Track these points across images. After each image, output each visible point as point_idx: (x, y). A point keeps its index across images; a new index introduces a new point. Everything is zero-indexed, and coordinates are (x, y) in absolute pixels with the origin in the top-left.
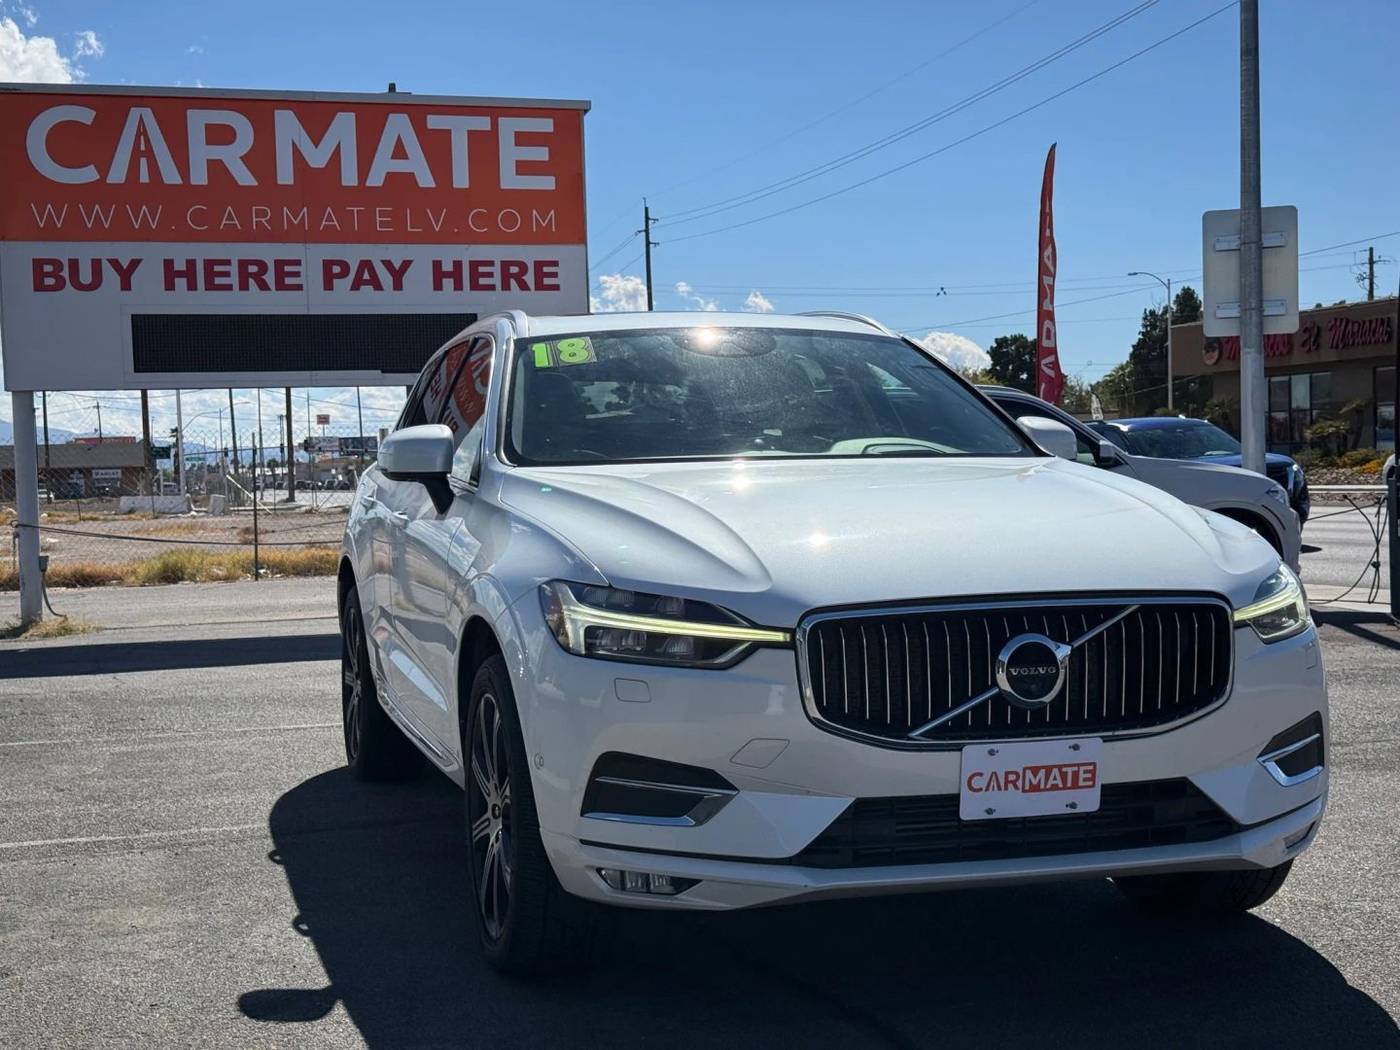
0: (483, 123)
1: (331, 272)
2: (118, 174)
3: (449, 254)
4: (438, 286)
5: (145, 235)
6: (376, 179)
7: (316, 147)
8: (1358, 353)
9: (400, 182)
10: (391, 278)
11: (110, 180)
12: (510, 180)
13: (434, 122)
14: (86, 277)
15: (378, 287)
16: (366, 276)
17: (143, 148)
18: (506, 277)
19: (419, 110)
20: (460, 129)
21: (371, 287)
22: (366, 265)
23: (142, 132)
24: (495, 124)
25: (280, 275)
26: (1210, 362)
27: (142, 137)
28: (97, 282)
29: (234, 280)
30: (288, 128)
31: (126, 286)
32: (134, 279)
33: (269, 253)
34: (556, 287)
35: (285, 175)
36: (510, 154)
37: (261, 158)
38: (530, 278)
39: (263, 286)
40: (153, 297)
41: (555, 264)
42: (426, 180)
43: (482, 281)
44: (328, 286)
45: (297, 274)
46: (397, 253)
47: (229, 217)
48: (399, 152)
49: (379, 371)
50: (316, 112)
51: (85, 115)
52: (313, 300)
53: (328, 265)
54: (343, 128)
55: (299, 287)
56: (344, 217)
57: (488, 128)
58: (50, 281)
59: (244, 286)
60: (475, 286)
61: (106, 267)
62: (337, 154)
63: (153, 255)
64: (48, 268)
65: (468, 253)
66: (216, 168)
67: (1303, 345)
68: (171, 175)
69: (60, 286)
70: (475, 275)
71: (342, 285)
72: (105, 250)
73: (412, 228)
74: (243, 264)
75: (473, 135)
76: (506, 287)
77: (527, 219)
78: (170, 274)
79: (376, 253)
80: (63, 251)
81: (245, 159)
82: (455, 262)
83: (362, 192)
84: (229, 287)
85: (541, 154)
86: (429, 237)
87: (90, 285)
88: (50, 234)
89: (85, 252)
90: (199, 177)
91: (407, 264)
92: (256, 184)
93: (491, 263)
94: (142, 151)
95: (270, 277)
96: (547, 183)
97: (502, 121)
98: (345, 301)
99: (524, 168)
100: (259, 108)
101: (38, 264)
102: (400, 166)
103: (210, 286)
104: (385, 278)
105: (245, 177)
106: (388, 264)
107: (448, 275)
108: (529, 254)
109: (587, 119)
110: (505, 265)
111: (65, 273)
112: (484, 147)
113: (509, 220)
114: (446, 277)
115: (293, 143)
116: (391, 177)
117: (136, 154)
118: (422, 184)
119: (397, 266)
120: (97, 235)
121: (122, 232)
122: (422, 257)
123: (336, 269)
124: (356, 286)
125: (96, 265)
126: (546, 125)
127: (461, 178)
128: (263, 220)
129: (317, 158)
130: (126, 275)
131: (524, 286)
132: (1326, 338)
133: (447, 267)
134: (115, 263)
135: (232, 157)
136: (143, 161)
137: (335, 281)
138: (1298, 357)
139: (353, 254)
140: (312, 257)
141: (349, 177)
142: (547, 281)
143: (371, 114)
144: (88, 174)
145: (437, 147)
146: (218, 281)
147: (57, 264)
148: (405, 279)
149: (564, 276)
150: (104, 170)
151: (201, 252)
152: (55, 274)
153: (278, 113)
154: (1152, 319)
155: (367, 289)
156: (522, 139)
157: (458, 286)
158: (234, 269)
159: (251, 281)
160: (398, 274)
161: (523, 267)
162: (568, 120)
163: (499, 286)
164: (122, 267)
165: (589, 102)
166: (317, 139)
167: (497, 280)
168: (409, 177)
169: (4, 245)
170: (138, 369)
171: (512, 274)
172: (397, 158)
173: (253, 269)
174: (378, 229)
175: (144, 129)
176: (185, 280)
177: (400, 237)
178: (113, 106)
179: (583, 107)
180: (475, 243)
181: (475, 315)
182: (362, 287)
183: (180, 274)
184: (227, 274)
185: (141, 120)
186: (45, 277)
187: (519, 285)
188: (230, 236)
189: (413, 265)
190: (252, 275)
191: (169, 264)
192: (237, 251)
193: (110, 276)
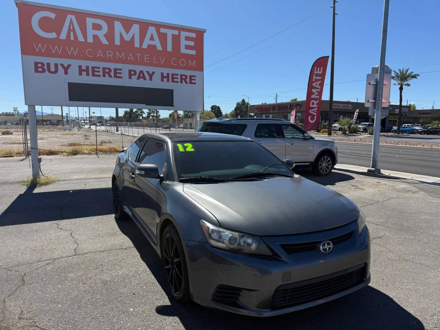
0: (176, 32)
1: (131, 74)
2: (63, 36)
3: (166, 71)
4: (162, 80)
5: (72, 57)
6: (145, 46)
7: (127, 34)
8: (281, 111)
9: (152, 48)
10: (149, 77)
11: (60, 38)
12: (183, 50)
13: (163, 30)
14: (53, 69)
15: (145, 79)
16: (141, 76)
17: (72, 28)
18: (182, 79)
19: (158, 26)
20: (170, 33)
21: (143, 79)
22: (141, 72)
23: (71, 23)
24: (179, 33)
25: (115, 73)
26: (256, 111)
27: (71, 25)
28: (56, 71)
29: (101, 73)
30: (118, 26)
31: (66, 73)
32: (69, 71)
33: (112, 66)
34: (195, 83)
35: (117, 42)
36: (184, 43)
37: (110, 35)
38: (188, 80)
39: (110, 76)
40: (75, 77)
41: (195, 76)
42: (159, 48)
43: (175, 80)
44: (130, 78)
45: (121, 73)
46: (151, 69)
47: (100, 54)
48: (152, 38)
49: (145, 105)
50: (127, 23)
51: (52, 16)
52: (125, 81)
53: (130, 71)
54: (135, 29)
55: (121, 77)
56: (135, 57)
57: (178, 34)
58: (40, 70)
59: (104, 76)
60: (173, 81)
61: (60, 67)
62: (133, 38)
63: (75, 64)
64: (40, 65)
65: (171, 71)
66: (95, 37)
68: (81, 38)
69: (44, 71)
70: (173, 78)
71: (134, 78)
72: (59, 61)
73: (155, 62)
74: (104, 69)
75: (173, 36)
77: (188, 62)
78: (81, 71)
79: (145, 69)
80: (44, 60)
81: (105, 36)
82: (167, 73)
83: (141, 49)
84: (99, 76)
85: (192, 43)
86: (160, 65)
87: (53, 72)
88: (40, 54)
89: (52, 61)
90: (90, 40)
91: (153, 73)
92: (108, 44)
93: (177, 75)
94: (71, 30)
95: (112, 74)
96: (193, 52)
97: (182, 32)
98: (135, 83)
99: (187, 47)
100: (110, 20)
101: (36, 64)
102: (152, 43)
103: (93, 75)
104: (147, 77)
105: (105, 41)
106: (148, 72)
107: (165, 77)
108: (188, 73)
109: (205, 34)
110: (181, 76)
111: (46, 67)
112: (176, 39)
113: (183, 62)
114: (165, 78)
115: (120, 32)
116: (149, 46)
117: (69, 31)
118: (158, 49)
119: (151, 73)
120: (57, 55)
121: (64, 55)
122: (158, 71)
123: (133, 73)
124: (138, 78)
125: (56, 65)
126: (193, 35)
127: (170, 48)
128: (110, 55)
129: (127, 38)
130: (66, 69)
131: (186, 82)
132: (276, 108)
133: (165, 75)
134: (62, 65)
135: (101, 34)
136: (72, 33)
137: (132, 76)
138: (271, 111)
139: (138, 68)
140: (125, 68)
141: (137, 45)
142: (193, 81)
143: (144, 25)
144: (53, 35)
145: (163, 38)
146: (96, 73)
147: (43, 64)
148: (153, 77)
149: (197, 80)
150: (59, 34)
151: (91, 64)
152: (42, 67)
153: (115, 22)
154: (238, 104)
155: (142, 80)
156: (187, 38)
157: (168, 81)
158: (101, 70)
159: (106, 74)
160: (151, 76)
161: (186, 76)
162: (200, 33)
163: (179, 82)
164: (65, 67)
165: (206, 30)
166: (127, 32)
167: (179, 80)
168: (155, 46)
169: (24, 56)
170: (70, 100)
171: (183, 79)
172: (151, 40)
173: (107, 70)
174: (145, 61)
175: (72, 22)
176: (85, 72)
177: (151, 64)
178: (62, 13)
179: (204, 31)
180: (173, 68)
181: (173, 90)
182: (140, 79)
183: (84, 70)
184: (99, 72)
185: (71, 19)
186: (39, 68)
187: (185, 82)
188: (100, 60)
189: (155, 73)
190: (107, 72)
191: (80, 67)
192: (102, 65)
193: (61, 69)
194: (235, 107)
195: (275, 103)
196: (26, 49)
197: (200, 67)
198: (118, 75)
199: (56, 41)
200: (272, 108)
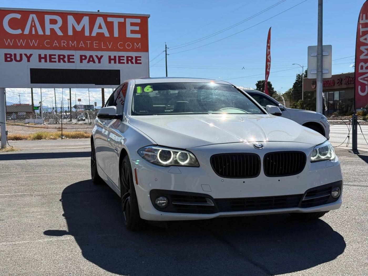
0: (122, 20)
1: (82, 58)
2: (27, 32)
3: (113, 54)
4: (110, 62)
5: (33, 48)
6: (94, 34)
7: (78, 25)
9: (100, 35)
10: (98, 60)
11: (24, 33)
12: (129, 35)
13: (109, 19)
14: (18, 58)
15: (94, 62)
16: (91, 59)
17: (33, 25)
19: (105, 16)
20: (116, 21)
21: (92, 62)
22: (91, 56)
23: (33, 21)
24: (125, 20)
25: (69, 59)
26: (313, 88)
27: (33, 22)
28: (21, 60)
29: (57, 60)
30: (71, 20)
31: (29, 61)
32: (31, 59)
33: (66, 53)
34: (141, 63)
35: (70, 33)
36: (129, 28)
37: (64, 28)
38: (134, 61)
39: (64, 62)
40: (36, 64)
41: (140, 57)
42: (107, 35)
43: (122, 61)
44: (81, 62)
45: (73, 59)
46: (99, 54)
47: (56, 43)
48: (100, 27)
49: (94, 84)
50: (78, 16)
51: (18, 16)
52: (77, 65)
53: (81, 56)
54: (85, 21)
55: (73, 62)
56: (86, 44)
58: (9, 59)
59: (59, 62)
60: (119, 63)
61: (24, 56)
62: (83, 28)
63: (35, 53)
64: (8, 56)
65: (117, 54)
66: (52, 30)
67: (338, 83)
68: (40, 32)
69: (11, 60)
70: (120, 60)
71: (85, 62)
72: (23, 51)
73: (103, 47)
74: (59, 56)
75: (119, 23)
76: (128, 63)
77: (133, 45)
78: (40, 58)
79: (94, 53)
80: (12, 51)
81: (60, 28)
82: (114, 56)
83: (90, 38)
84: (55, 62)
85: (137, 28)
86: (107, 50)
87: (19, 60)
88: (9, 47)
89: (18, 52)
90: (48, 33)
91: (102, 56)
92: (62, 35)
93: (124, 57)
95: (66, 59)
96: (139, 36)
97: (127, 19)
98: (86, 66)
99: (132, 32)
100: (64, 15)
101: (6, 55)
102: (100, 31)
103: (51, 61)
104: (96, 60)
105: (60, 33)
106: (97, 56)
108: (134, 54)
109: (149, 19)
110: (127, 57)
111: (13, 57)
112: (122, 26)
113: (129, 45)
114: (112, 60)
115: (73, 24)
116: (98, 34)
117: (32, 26)
119: (99, 57)
120: (21, 47)
121: (27, 47)
122: (106, 55)
123: (83, 57)
124: (88, 62)
125: (21, 55)
126: (138, 21)
127: (116, 34)
128: (64, 44)
129: (79, 28)
130: (29, 58)
131: (132, 63)
133: (112, 57)
134: (26, 55)
135: (56, 28)
136: (33, 28)
137: (83, 61)
138: (336, 86)
139: (88, 53)
140: (77, 54)
141: (87, 33)
142: (138, 62)
143: (93, 17)
144: (19, 32)
145: (110, 26)
146: (53, 60)
147: (11, 55)
148: (101, 60)
149: (143, 60)
150: (23, 30)
151: (48, 52)
152: (10, 57)
153: (68, 16)
154: (299, 76)
156: (132, 24)
157: (115, 62)
158: (57, 57)
160: (99, 59)
161: (132, 58)
162: (144, 19)
163: (126, 62)
164: (28, 56)
165: (150, 15)
168: (103, 34)
170: (31, 83)
171: (129, 60)
172: (100, 29)
173: (62, 57)
174: (95, 47)
175: (34, 20)
177: (100, 49)
178: (25, 13)
179: (149, 16)
180: (120, 51)
181: (119, 70)
182: (90, 62)
183: (43, 58)
185: (33, 18)
188: (56, 48)
189: (103, 57)
190: (62, 59)
191: (40, 55)
192: (57, 52)
193: (24, 58)
197: (145, 48)
199: (21, 36)
200: (337, 81)
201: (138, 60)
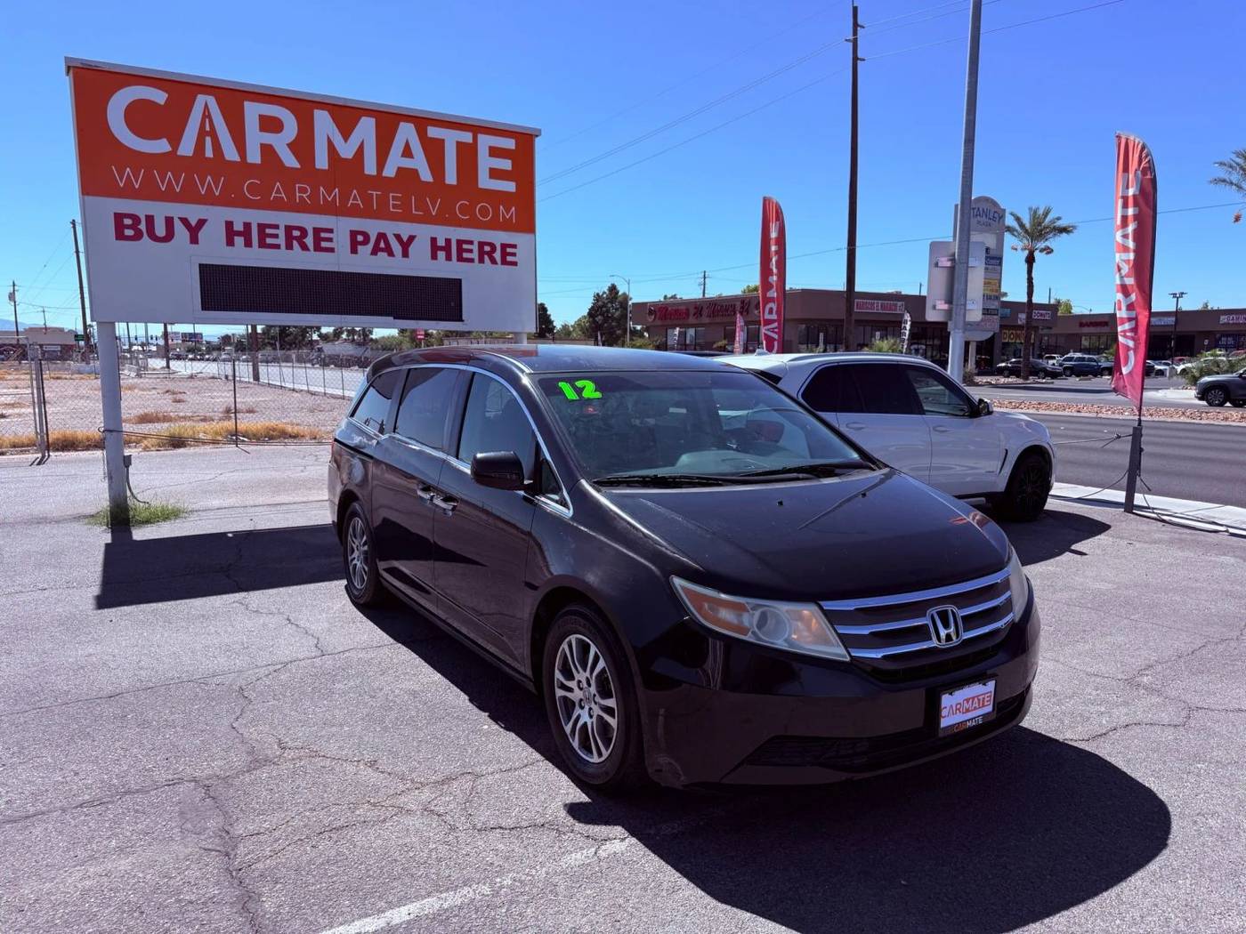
0: (467, 137)
1: (356, 240)
2: (187, 148)
3: (443, 233)
4: (434, 257)
5: (210, 200)
6: (390, 171)
7: (345, 142)
8: (718, 320)
9: (407, 175)
10: (400, 248)
11: (179, 153)
12: (485, 182)
13: (433, 132)
14: (160, 230)
15: (391, 254)
16: (382, 245)
17: (208, 129)
18: (482, 254)
19: (422, 122)
20: (451, 138)
21: (385, 254)
22: (382, 236)
23: (207, 115)
24: (475, 139)
25: (317, 240)
26: (650, 320)
27: (207, 120)
28: (170, 236)
29: (282, 241)
30: (324, 124)
31: (194, 240)
32: (201, 235)
33: (310, 221)
34: (515, 264)
35: (322, 162)
36: (485, 162)
37: (303, 145)
38: (497, 255)
39: (304, 247)
40: (216, 251)
41: (515, 246)
42: (426, 175)
43: (465, 255)
44: (354, 250)
45: (330, 240)
46: (406, 229)
47: (278, 192)
48: (407, 152)
49: (391, 318)
50: (346, 115)
51: (160, 97)
52: (341, 260)
53: (354, 234)
54: (366, 129)
56: (367, 200)
57: (471, 141)
58: (129, 232)
59: (289, 247)
60: (460, 259)
61: (178, 226)
62: (360, 151)
63: (217, 216)
64: (128, 222)
65: (456, 233)
66: (267, 150)
67: (694, 315)
68: (231, 154)
69: (138, 236)
70: (460, 251)
71: (364, 250)
72: (177, 210)
73: (416, 210)
74: (289, 229)
75: (459, 144)
76: (481, 260)
77: (496, 211)
78: (231, 233)
79: (390, 228)
80: (141, 208)
81: (290, 146)
82: (446, 240)
83: (379, 180)
84: (277, 247)
85: (506, 164)
86: (427, 219)
87: (164, 237)
88: (129, 193)
89: (160, 211)
90: (254, 157)
91: (412, 238)
92: (299, 166)
93: (471, 243)
94: (206, 132)
95: (309, 241)
96: (510, 187)
97: (480, 137)
98: (366, 263)
99: (495, 174)
100: (303, 107)
101: (119, 218)
102: (407, 163)
103: (263, 244)
104: (396, 248)
105: (290, 161)
106: (398, 237)
107: (441, 248)
109: (537, 140)
110: (482, 245)
111: (143, 226)
112: (467, 154)
113: (484, 212)
115: (328, 138)
116: (401, 171)
117: (202, 134)
118: (423, 179)
119: (405, 239)
120: (169, 196)
121: (189, 196)
122: (424, 232)
123: (360, 238)
124: (375, 252)
125: (169, 222)
126: (509, 144)
127: (451, 178)
128: (304, 195)
129: (347, 150)
130: (194, 231)
131: (493, 261)
132: (705, 312)
133: (441, 243)
134: (185, 221)
135: (281, 143)
136: (208, 140)
137: (359, 247)
138: (692, 320)
139: (373, 227)
140: (342, 227)
141: (370, 168)
142: (509, 259)
143: (388, 121)
144: (161, 146)
145: (434, 151)
146: (269, 241)
147: (136, 219)
148: (411, 249)
149: (521, 255)
150: (175, 141)
151: (255, 217)
152: (134, 226)
153: (316, 112)
154: (598, 297)
155: (382, 255)
156: (495, 152)
157: (449, 258)
158: (282, 232)
159: (295, 243)
160: (406, 245)
161: (493, 247)
162: (526, 140)
163: (476, 259)
164: (191, 225)
165: (540, 130)
166: (346, 136)
167: (475, 255)
168: (415, 172)
169: (89, 199)
170: (204, 308)
171: (486, 251)
172: (406, 157)
173: (296, 233)
174: (392, 210)
175: (209, 112)
176: (243, 238)
177: (406, 217)
178: (183, 90)
179: (537, 134)
180: (460, 226)
181: (460, 280)
182: (379, 253)
183: (239, 234)
184: (276, 236)
185: (206, 106)
186: (126, 228)
187: (490, 259)
188: (278, 206)
189: (416, 239)
190: (296, 238)
191: (229, 225)
192: (284, 218)
193: (181, 231)
194: (590, 306)
195: (701, 296)
196: (94, 180)
197: (527, 224)
198: (324, 244)
199: (170, 160)
200: (692, 311)
201: (507, 255)
